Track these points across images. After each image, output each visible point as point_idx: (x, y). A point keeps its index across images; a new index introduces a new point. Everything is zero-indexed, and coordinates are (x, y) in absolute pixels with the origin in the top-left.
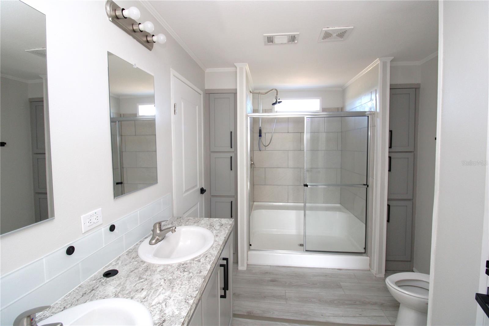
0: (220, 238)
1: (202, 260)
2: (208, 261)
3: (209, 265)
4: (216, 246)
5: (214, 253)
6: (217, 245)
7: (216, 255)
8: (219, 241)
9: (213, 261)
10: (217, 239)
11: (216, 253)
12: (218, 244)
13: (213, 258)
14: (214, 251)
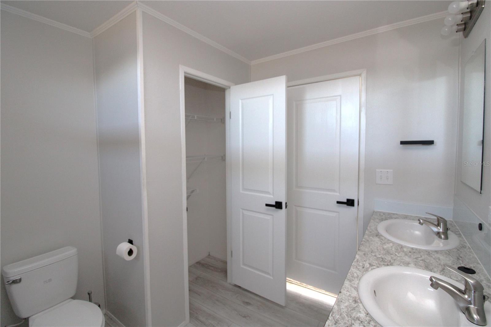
0: (348, 293)
1: (367, 265)
2: (360, 263)
3: (358, 258)
4: (353, 279)
5: (354, 269)
6: (353, 281)
7: (352, 267)
8: (349, 287)
9: (354, 261)
10: (354, 294)
11: (352, 269)
12: (350, 281)
13: (355, 264)
14: (355, 272)
